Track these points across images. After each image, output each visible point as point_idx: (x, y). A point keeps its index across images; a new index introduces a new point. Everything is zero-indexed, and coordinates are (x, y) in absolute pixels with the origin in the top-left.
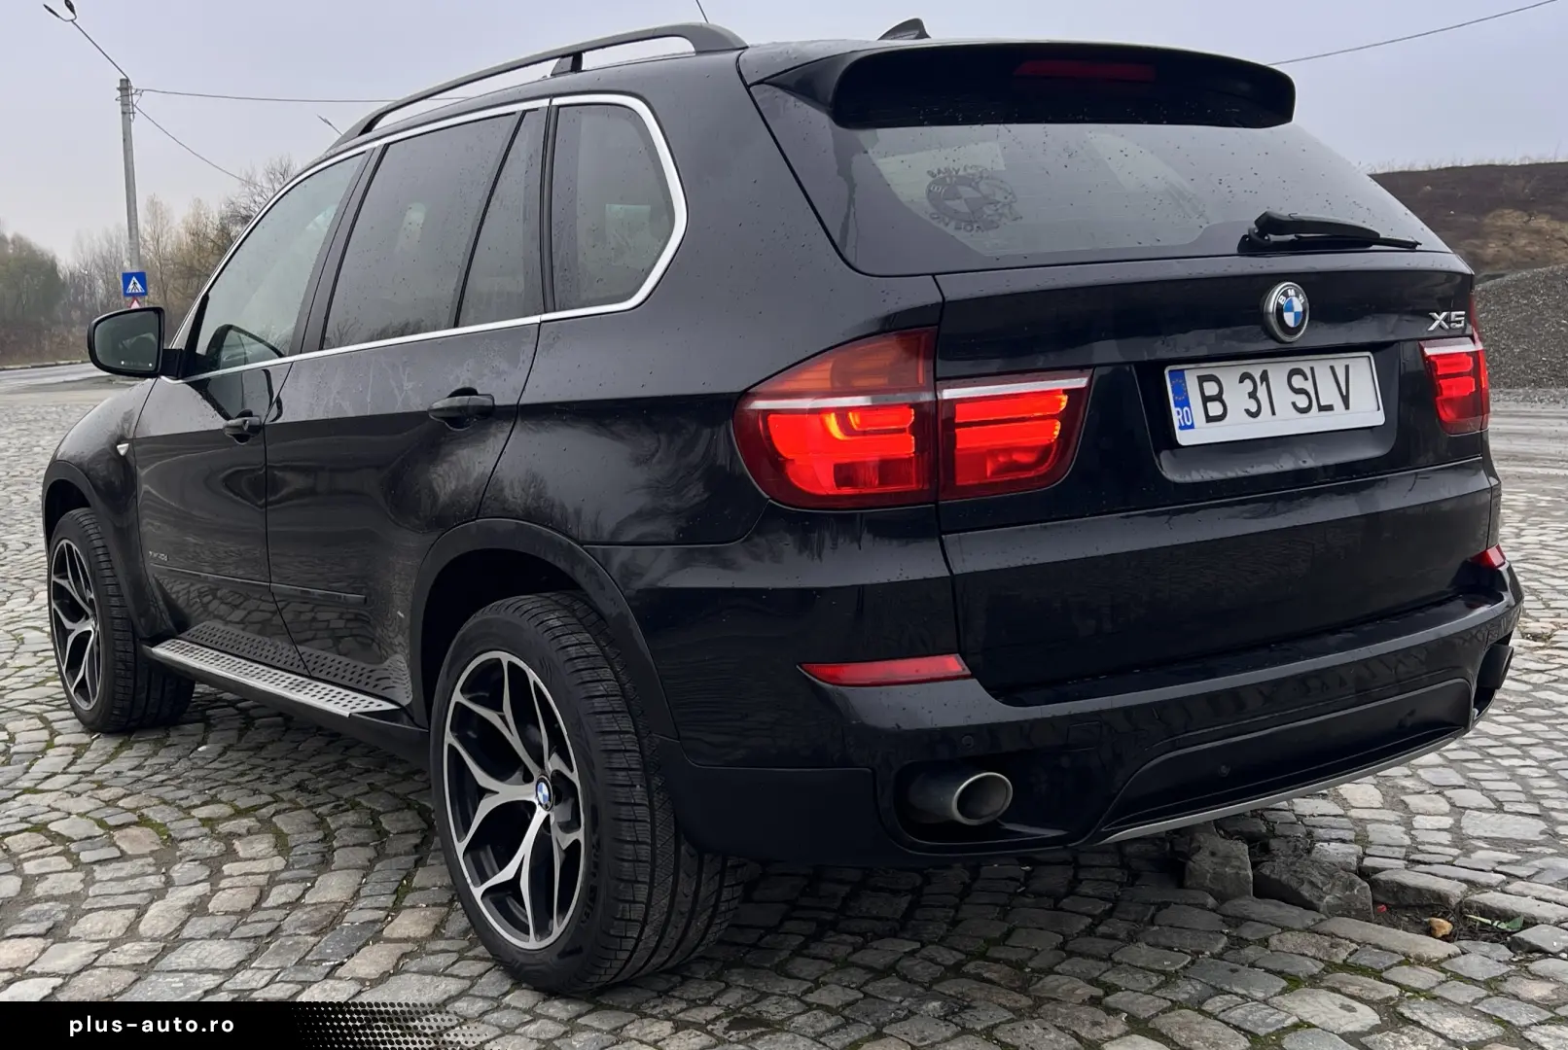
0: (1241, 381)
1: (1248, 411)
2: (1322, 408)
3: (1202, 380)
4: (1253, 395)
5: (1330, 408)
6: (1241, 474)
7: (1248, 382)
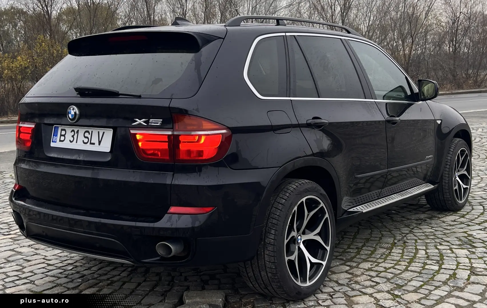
0: (71, 132)
1: (70, 140)
2: (91, 143)
3: (62, 130)
4: (73, 136)
5: (94, 144)
6: (61, 157)
7: (73, 133)
